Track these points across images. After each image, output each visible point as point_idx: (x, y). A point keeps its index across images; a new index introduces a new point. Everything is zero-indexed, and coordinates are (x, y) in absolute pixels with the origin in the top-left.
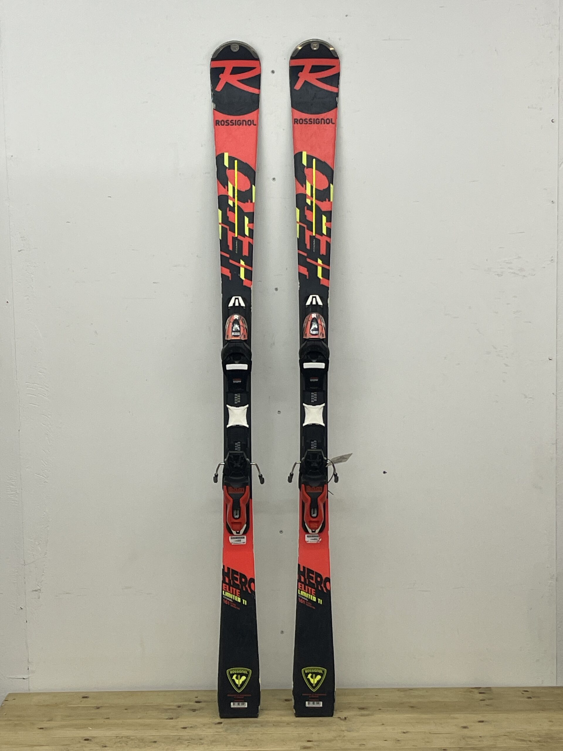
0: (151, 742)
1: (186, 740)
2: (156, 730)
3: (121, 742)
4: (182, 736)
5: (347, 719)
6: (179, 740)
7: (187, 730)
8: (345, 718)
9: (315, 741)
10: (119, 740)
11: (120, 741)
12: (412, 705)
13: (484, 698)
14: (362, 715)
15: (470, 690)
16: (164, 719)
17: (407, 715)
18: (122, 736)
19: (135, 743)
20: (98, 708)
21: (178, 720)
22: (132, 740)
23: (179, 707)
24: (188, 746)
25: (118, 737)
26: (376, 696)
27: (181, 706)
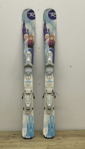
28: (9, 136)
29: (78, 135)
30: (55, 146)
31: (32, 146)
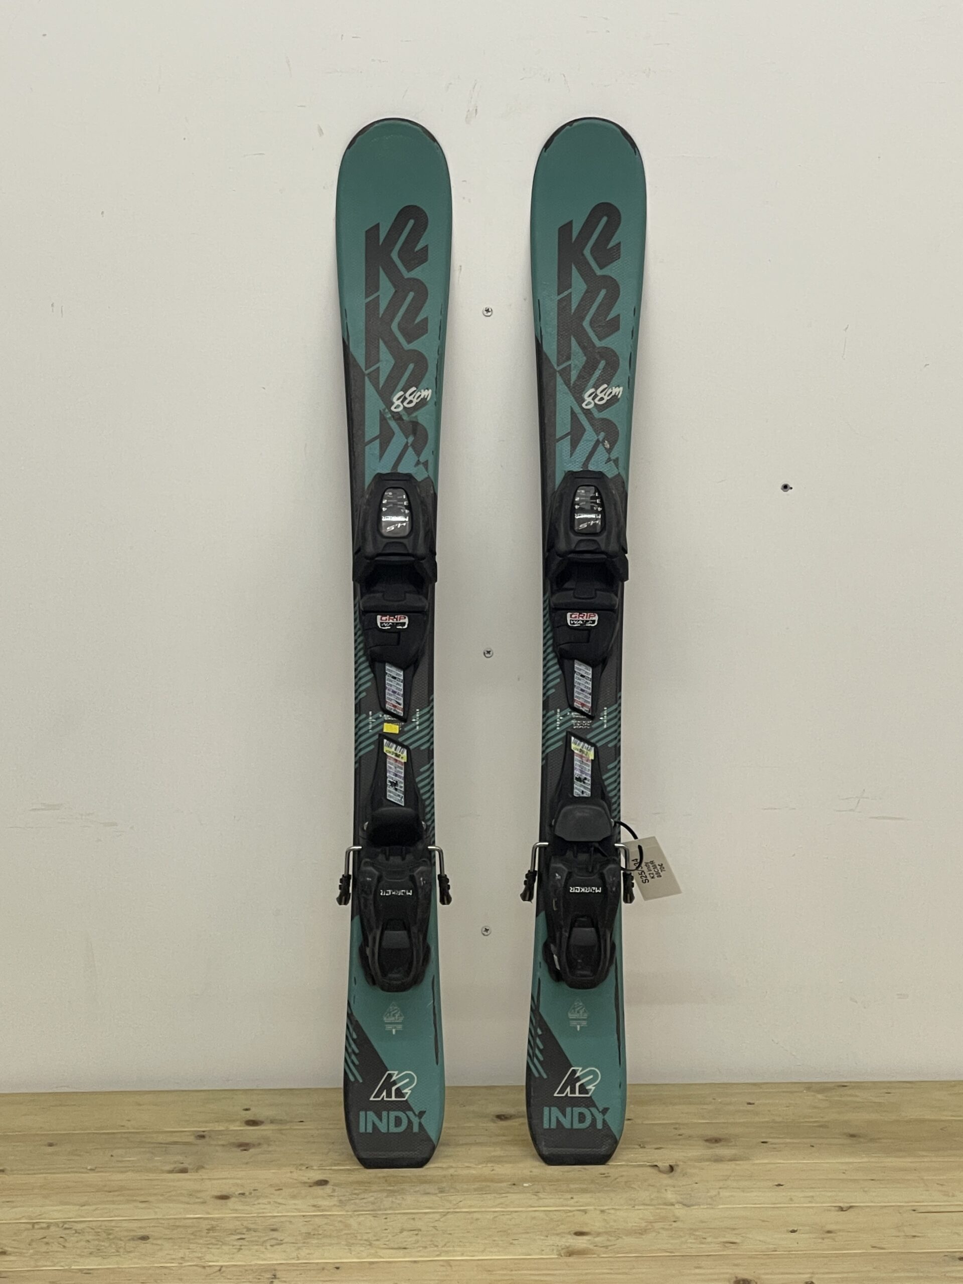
0: (133, 1239)
1: (234, 1232)
2: (143, 1205)
3: (45, 1240)
4: (218, 1219)
5: (678, 1170)
6: (211, 1234)
7: (231, 1203)
8: (672, 1169)
9: (599, 1234)
10: (41, 1234)
11: (44, 1237)
12: (852, 1132)
14: (718, 1160)
16: (163, 1172)
17: (843, 1160)
18: (49, 1220)
19: (87, 1241)
21: (203, 1174)
22: (77, 1232)
23: (203, 1137)
24: (240, 1249)
25: (36, 1226)
26: (749, 1104)
27: (206, 1133)
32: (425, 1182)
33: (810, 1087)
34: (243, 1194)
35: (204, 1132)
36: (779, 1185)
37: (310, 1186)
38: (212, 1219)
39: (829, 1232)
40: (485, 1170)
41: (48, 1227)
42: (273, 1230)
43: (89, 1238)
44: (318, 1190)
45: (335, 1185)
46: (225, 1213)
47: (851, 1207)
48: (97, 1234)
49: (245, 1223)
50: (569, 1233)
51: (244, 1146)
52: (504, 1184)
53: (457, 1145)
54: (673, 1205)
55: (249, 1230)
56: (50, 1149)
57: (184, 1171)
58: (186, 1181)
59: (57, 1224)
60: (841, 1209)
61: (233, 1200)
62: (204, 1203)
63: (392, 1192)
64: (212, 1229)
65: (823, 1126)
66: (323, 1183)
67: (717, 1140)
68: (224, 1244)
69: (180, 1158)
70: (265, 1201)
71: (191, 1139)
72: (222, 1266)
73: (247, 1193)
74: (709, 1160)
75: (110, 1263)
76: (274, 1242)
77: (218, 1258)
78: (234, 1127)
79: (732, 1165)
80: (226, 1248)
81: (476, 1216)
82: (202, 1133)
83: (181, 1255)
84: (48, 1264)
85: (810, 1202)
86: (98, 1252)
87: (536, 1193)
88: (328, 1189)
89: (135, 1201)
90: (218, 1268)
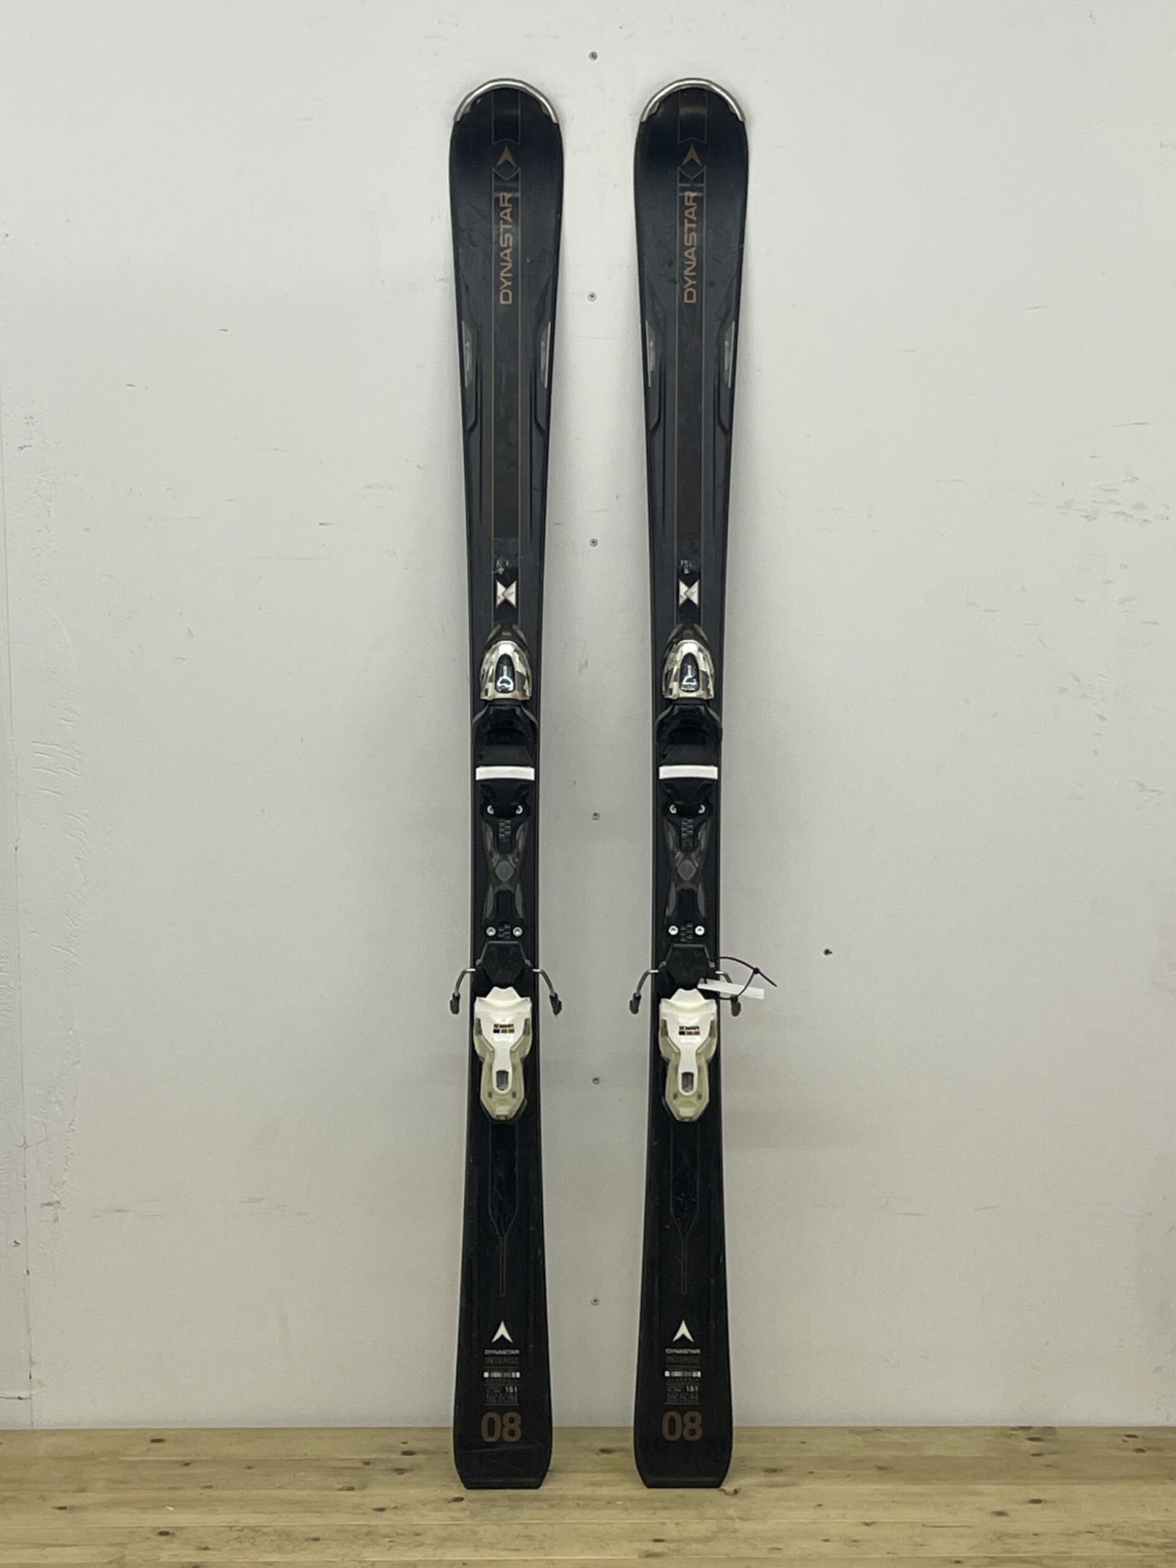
0: (307, 1540)
1: (387, 1536)
2: (318, 1514)
3: (239, 1540)
4: (375, 1526)
5: (742, 1492)
6: (368, 1537)
7: (386, 1514)
8: (736, 1492)
9: (672, 1541)
10: (236, 1534)
11: (238, 1537)
12: (882, 1464)
13: (1041, 1451)
14: (773, 1485)
15: (1010, 1432)
16: (335, 1489)
17: (873, 1486)
18: (243, 1525)
19: (272, 1541)
20: (187, 1464)
21: (365, 1492)
22: (264, 1534)
24: (389, 1549)
25: (233, 1529)
26: (803, 1443)
27: (370, 1461)
28: (367, 1463)
29: (881, 1468)
30: (706, 1540)
31: (530, 1538)
32: (540, 1500)
33: (852, 1430)
34: (396, 1508)
35: (369, 1459)
36: (819, 1505)
37: (449, 1502)
38: (370, 1526)
39: (855, 1541)
40: (587, 1491)
41: (242, 1530)
42: (418, 1535)
43: (274, 1538)
44: (456, 1505)
45: (469, 1501)
46: (381, 1522)
47: (874, 1522)
48: (280, 1536)
49: (396, 1530)
50: (650, 1540)
51: (401, 1471)
52: (600, 1503)
53: (567, 1472)
54: (733, 1519)
55: (397, 1534)
56: (249, 1471)
57: (351, 1489)
58: (353, 1497)
59: (249, 1528)
60: (867, 1524)
61: (387, 1511)
62: (364, 1514)
63: (511, 1508)
64: (369, 1533)
65: (859, 1460)
66: (460, 1499)
67: (774, 1471)
68: (378, 1544)
69: (348, 1479)
70: (413, 1513)
71: (359, 1465)
72: (374, 1562)
73: (399, 1506)
74: (765, 1486)
75: (289, 1558)
76: (416, 1544)
77: (371, 1555)
78: (394, 1456)
79: (783, 1489)
80: (379, 1548)
81: (577, 1526)
82: (368, 1461)
83: (342, 1553)
84: (241, 1557)
85: (843, 1518)
86: (280, 1549)
87: (626, 1509)
88: (463, 1504)
89: (311, 1512)
90: (371, 1563)
